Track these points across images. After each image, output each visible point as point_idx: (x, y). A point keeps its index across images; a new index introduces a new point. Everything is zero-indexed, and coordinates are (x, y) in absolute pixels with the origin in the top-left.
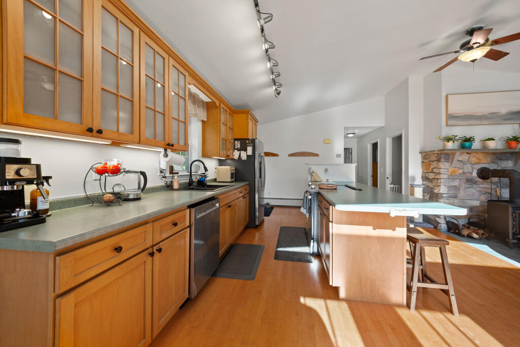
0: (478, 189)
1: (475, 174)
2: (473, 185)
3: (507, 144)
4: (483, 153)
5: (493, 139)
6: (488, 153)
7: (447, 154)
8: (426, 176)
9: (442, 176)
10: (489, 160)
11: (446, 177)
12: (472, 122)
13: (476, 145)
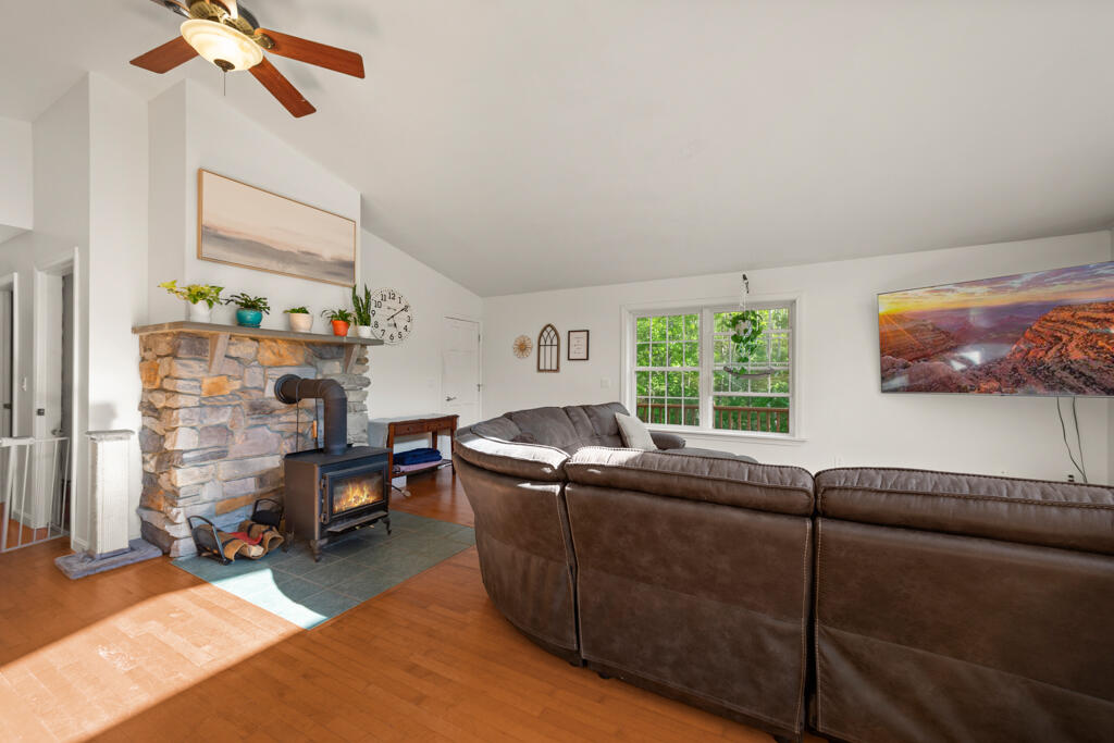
0: (277, 427)
1: (270, 392)
2: (266, 419)
3: (331, 326)
4: (287, 341)
5: (303, 311)
6: (298, 343)
7: (200, 338)
8: (150, 403)
9: (181, 401)
10: (301, 360)
11: (192, 401)
12: (264, 263)
13: (272, 321)
